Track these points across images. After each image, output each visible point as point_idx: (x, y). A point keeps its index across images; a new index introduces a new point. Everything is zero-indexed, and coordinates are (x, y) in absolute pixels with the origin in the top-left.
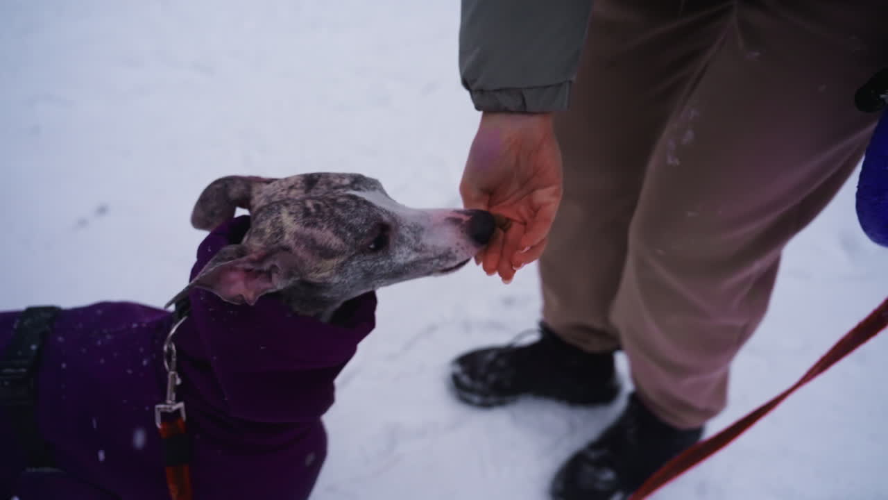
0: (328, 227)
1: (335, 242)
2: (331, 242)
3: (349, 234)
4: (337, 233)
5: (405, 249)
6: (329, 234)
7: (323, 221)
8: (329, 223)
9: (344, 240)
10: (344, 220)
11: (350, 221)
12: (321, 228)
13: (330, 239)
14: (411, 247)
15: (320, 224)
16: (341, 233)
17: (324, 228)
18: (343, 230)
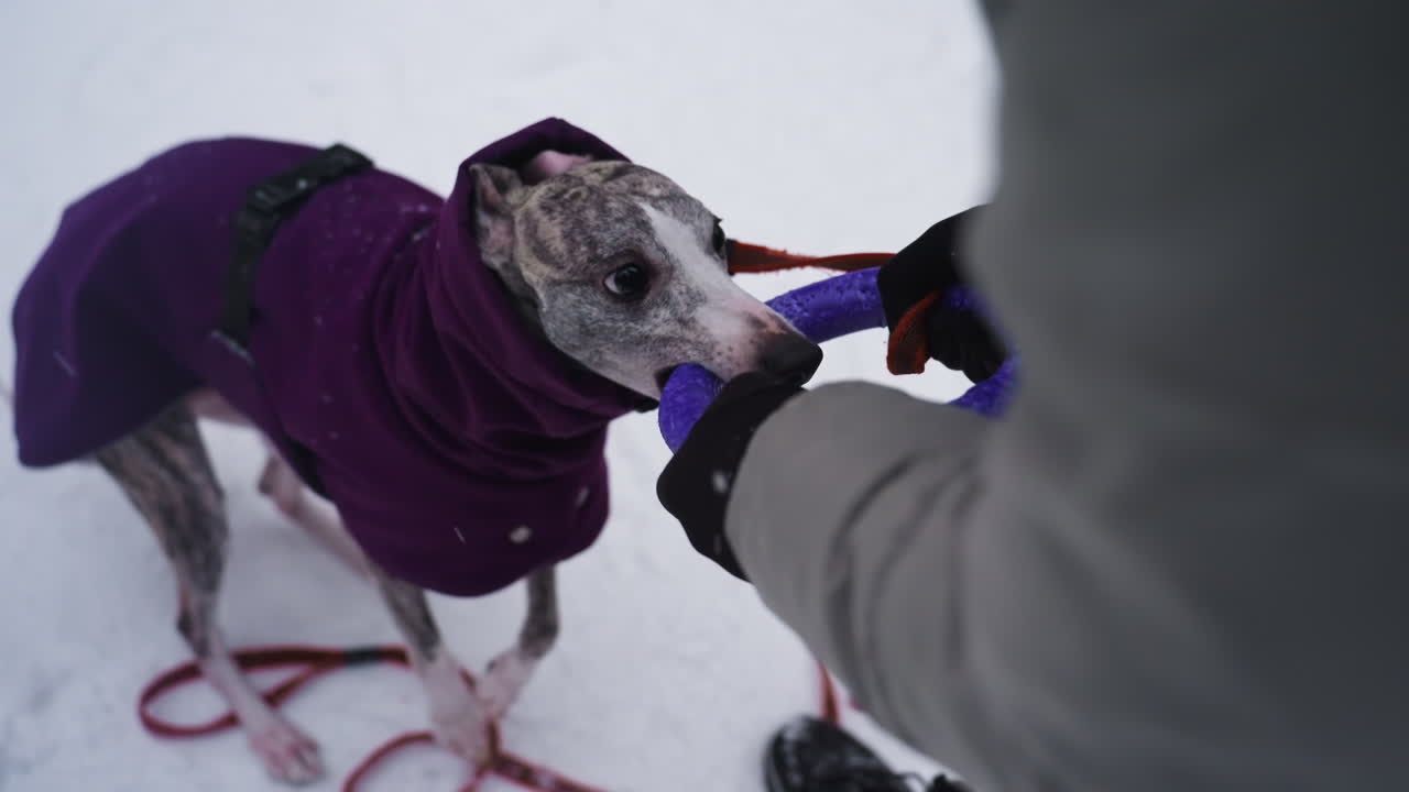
0: (562, 223)
1: (559, 246)
2: (552, 242)
3: (583, 249)
4: (567, 236)
5: (664, 313)
6: (557, 231)
7: (562, 213)
8: (567, 219)
9: (571, 252)
10: (589, 226)
11: (595, 233)
12: (552, 219)
13: (554, 238)
14: (676, 314)
15: (555, 214)
16: (573, 240)
17: (555, 221)
18: (579, 238)
